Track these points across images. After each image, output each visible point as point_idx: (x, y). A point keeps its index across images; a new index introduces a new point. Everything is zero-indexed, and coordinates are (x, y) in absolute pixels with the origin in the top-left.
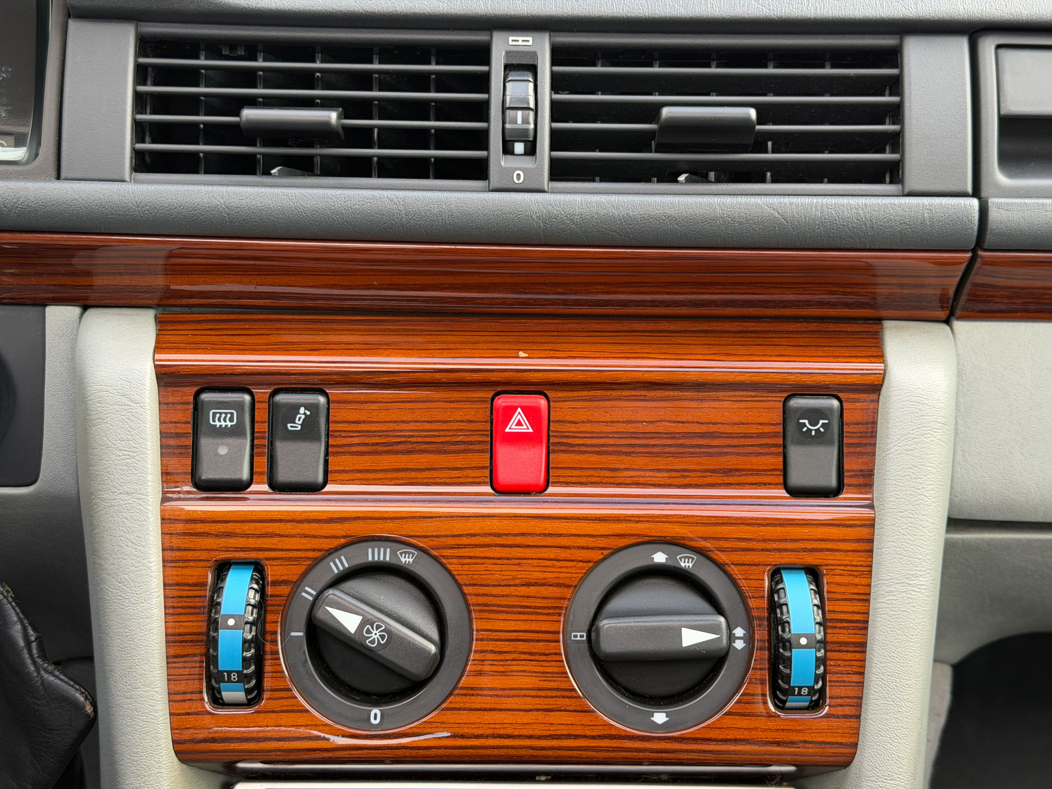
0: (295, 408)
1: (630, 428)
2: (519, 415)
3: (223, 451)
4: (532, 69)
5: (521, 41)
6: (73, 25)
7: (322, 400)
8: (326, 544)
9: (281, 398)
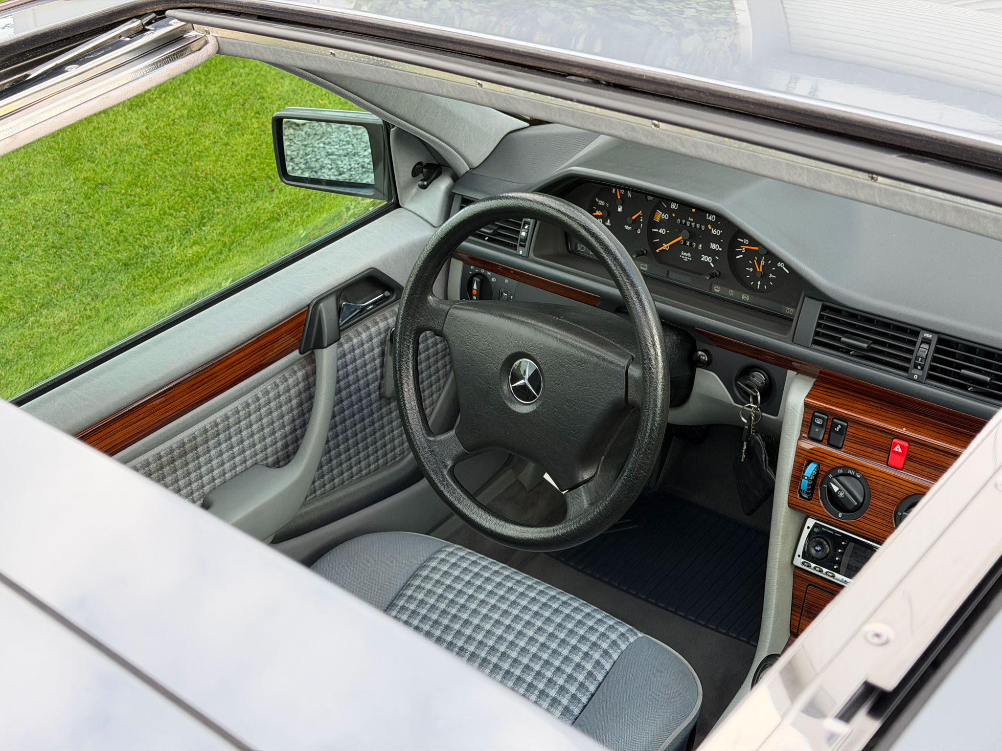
0: (838, 424)
1: (931, 460)
2: (898, 446)
3: (817, 430)
4: (929, 344)
5: (928, 335)
6: (806, 298)
7: (846, 424)
8: (838, 465)
9: (835, 420)
